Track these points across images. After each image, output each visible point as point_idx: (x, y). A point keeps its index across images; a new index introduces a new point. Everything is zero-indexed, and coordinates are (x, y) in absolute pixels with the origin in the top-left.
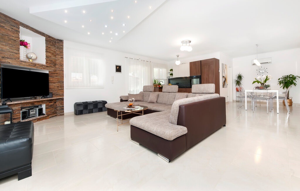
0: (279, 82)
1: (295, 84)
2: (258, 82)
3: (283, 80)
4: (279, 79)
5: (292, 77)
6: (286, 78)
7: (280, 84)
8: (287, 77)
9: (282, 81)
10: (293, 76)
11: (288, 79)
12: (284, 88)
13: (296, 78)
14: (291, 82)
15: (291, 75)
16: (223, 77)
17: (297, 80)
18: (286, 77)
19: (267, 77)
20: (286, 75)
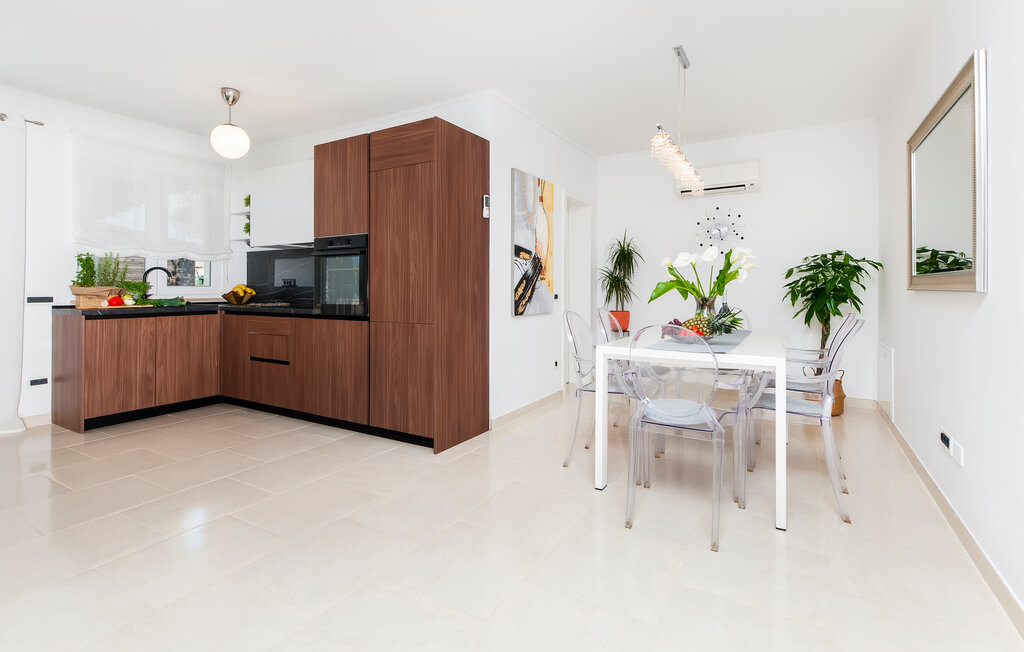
0: (787, 289)
1: (856, 301)
2: (684, 287)
3: (807, 278)
4: (790, 273)
5: (841, 266)
6: (817, 266)
7: (794, 298)
8: (825, 262)
9: (804, 284)
10: (848, 257)
11: (830, 274)
12: (808, 320)
13: (859, 269)
14: (841, 290)
15: (839, 253)
16: (518, 250)
17: (864, 278)
18: (820, 265)
19: (728, 256)
20: (820, 254)
